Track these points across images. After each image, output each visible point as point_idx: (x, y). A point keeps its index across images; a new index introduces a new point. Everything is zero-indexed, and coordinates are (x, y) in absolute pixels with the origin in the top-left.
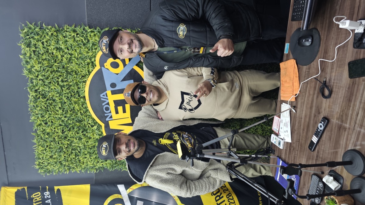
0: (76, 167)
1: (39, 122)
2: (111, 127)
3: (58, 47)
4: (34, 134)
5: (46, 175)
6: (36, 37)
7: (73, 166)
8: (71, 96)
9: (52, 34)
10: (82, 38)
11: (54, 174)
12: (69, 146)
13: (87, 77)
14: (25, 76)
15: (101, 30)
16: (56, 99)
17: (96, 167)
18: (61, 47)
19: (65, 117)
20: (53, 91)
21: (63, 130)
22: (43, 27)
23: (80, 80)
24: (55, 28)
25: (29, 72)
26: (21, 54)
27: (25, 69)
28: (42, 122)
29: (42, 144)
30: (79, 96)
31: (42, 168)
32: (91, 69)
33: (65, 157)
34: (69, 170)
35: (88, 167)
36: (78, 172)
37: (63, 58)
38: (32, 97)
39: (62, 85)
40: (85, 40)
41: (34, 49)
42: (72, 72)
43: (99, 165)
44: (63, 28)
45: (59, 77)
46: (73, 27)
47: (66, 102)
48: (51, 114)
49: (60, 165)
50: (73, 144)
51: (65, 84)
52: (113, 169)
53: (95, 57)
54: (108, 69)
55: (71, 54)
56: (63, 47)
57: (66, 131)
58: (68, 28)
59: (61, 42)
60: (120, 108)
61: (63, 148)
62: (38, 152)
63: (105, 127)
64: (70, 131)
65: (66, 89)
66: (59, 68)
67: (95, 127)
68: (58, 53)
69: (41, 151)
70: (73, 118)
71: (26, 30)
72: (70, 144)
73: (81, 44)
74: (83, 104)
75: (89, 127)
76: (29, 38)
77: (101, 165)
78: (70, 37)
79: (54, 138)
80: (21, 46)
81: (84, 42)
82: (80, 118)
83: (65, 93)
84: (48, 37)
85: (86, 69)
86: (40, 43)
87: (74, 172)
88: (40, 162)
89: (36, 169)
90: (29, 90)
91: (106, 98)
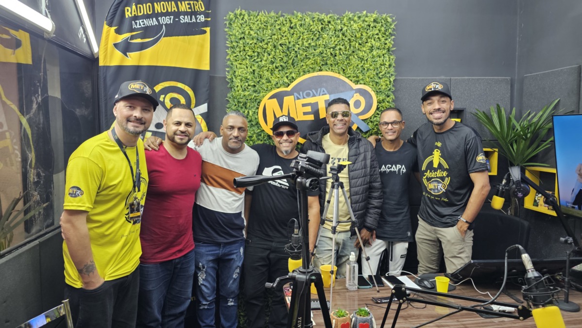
0: (235, 55)
1: (294, 21)
2: (286, 99)
3: (373, 48)
4: (280, 14)
5: (226, 20)
6: (383, 29)
7: (235, 51)
8: (323, 57)
9: (386, 44)
10: (383, 73)
11: (226, 30)
12: (264, 50)
13: (344, 75)
14: (344, 13)
15: (392, 92)
16: (321, 41)
17: (234, 78)
18: (374, 51)
19: (299, 49)
20: (328, 38)
22: (392, 36)
23: (340, 68)
24: (392, 47)
25: (350, 18)
26: (367, 13)
27: (353, 14)
28: (294, 24)
29: (268, 21)
30: (323, 65)
31: (236, 18)
32: (353, 79)
33: (251, 44)
34: (231, 47)
35: (236, 69)
36: (228, 58)
37: (363, 52)
38: (323, 18)
39: (336, 48)
40: (382, 75)
41: (372, 25)
42: (349, 60)
43: (237, 82)
44: (391, 55)
45: (344, 46)
46: (394, 65)
47: (317, 51)
49: (240, 37)
50: (266, 54)
51: (337, 52)
52: (230, 98)
53: (364, 84)
54: (353, 97)
55: (367, 60)
56: (375, 53)
57: (282, 47)
58: (392, 59)
59: (377, 51)
60: (308, 109)
61: (263, 43)
62: (258, 15)
63: (286, 92)
64: (282, 52)
65: (332, 52)
66: (353, 47)
67: (286, 80)
68: (367, 48)
69: (261, 19)
70: (297, 56)
71: (389, 20)
72: (266, 51)
73: (378, 70)
74: (312, 68)
75: (286, 73)
76: (382, 22)
77: (237, 84)
78: (385, 61)
79: (274, 35)
80: (374, 13)
81: (380, 75)
82: (297, 65)
83: (328, 51)
84: (383, 39)
85: (352, 75)
86: (377, 32)
87: (227, 52)
88: (244, 15)
89: (235, 10)
90: (331, 15)
91: (321, 94)
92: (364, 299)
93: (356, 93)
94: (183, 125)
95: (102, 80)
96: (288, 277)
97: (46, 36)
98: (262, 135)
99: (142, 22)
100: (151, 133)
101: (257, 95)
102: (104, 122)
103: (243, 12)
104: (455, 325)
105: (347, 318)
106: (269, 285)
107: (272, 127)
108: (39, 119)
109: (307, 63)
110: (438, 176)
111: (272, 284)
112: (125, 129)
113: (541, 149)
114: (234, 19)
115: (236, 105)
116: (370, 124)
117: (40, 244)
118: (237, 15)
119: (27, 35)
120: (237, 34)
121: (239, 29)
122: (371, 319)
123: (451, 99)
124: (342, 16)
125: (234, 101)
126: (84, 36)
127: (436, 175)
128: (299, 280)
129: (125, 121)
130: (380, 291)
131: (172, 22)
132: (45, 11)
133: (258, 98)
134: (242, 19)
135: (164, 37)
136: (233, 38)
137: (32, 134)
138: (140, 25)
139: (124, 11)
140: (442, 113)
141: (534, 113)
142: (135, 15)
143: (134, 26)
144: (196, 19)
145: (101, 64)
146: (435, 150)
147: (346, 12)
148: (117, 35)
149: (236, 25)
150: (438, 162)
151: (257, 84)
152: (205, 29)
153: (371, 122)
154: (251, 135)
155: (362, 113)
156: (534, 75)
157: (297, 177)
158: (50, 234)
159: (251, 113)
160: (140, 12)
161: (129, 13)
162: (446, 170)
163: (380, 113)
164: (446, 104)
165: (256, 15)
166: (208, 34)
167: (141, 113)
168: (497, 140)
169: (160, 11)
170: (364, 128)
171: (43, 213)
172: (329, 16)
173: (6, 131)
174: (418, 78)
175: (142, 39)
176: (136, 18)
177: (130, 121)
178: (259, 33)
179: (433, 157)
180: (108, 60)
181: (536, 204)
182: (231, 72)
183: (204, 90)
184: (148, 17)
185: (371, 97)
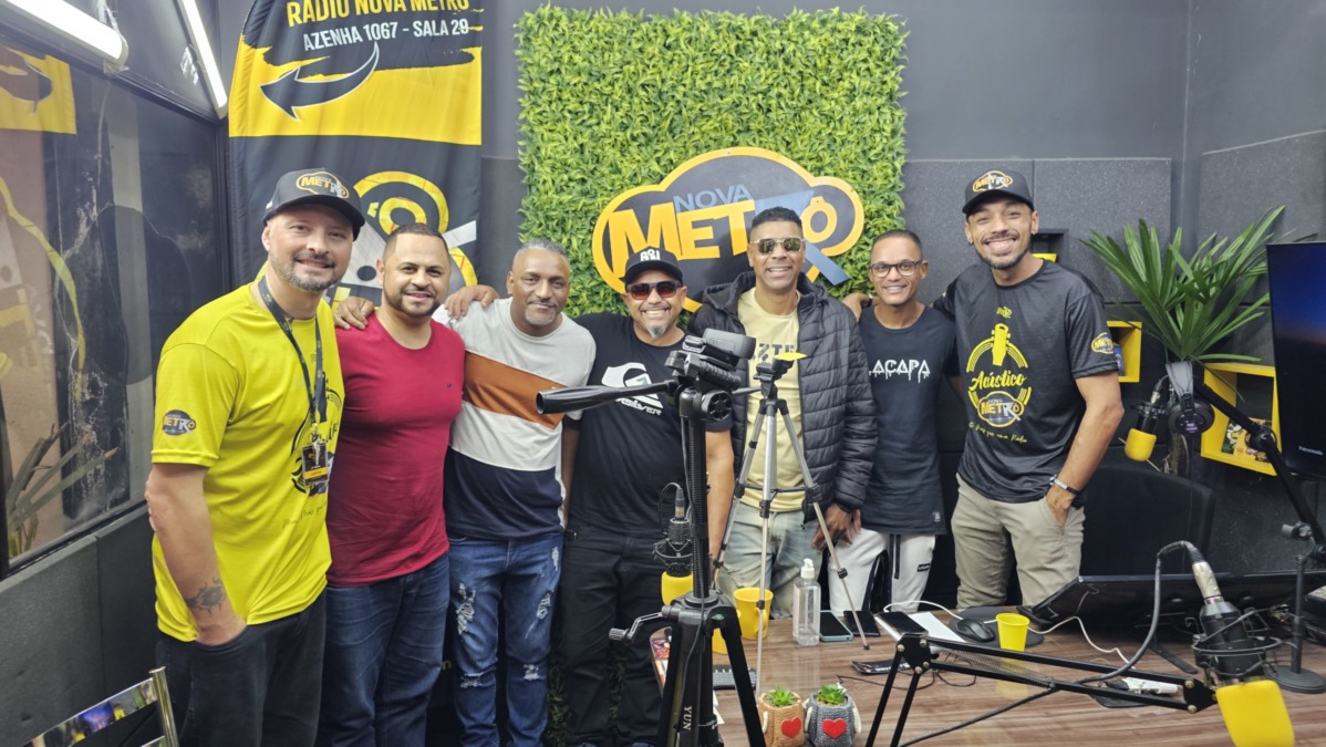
0: (538, 110)
1: (673, 31)
2: (654, 209)
3: (856, 93)
4: (641, 14)
5: (517, 30)
6: (878, 48)
7: (540, 102)
8: (741, 114)
9: (884, 83)
10: (879, 149)
11: (518, 52)
12: (605, 98)
13: (788, 154)
15: (898, 192)
16: (733, 78)
17: (536, 162)
18: (857, 99)
19: (685, 95)
20: (753, 70)
21: (648, 85)
22: (898, 65)
23: (779, 138)
24: (898, 91)
25: (802, 24)
26: (840, 11)
27: (808, 14)
28: (673, 38)
29: (615, 32)
30: (739, 132)
31: (541, 24)
32: (810, 164)
33: (575, 85)
34: (530, 92)
35: (541, 143)
36: (522, 116)
37: (833, 103)
38: (740, 23)
39: (770, 94)
40: (877, 155)
41: (852, 40)
42: (800, 120)
43: (544, 172)
44: (897, 108)
45: (788, 88)
46: (902, 130)
47: (726, 100)
48: (693, 60)
49: (549, 69)
50: (609, 108)
51: (773, 102)
52: (528, 209)
53: (835, 175)
54: (809, 204)
55: (841, 120)
56: (858, 103)
57: (647, 91)
58: (899, 118)
59: (865, 99)
60: (707, 233)
61: (603, 83)
62: (591, 18)
63: (656, 194)
64: (647, 103)
65: (760, 103)
66: (809, 90)
67: (656, 168)
68: (842, 93)
69: (597, 27)
70: (680, 112)
71: (893, 27)
72: (610, 100)
73: (865, 144)
74: (715, 140)
75: (656, 151)
76: (875, 33)
77: (544, 177)
78: (881, 122)
79: (629, 63)
80: (856, 12)
81: (871, 154)
82: (681, 132)
83: (751, 100)
84: (878, 72)
85: (807, 154)
86: (864, 55)
87: (520, 103)
88: (559, 19)
89: (537, 7)
90: (758, 17)
91: (736, 198)
92: (835, 665)
93: (815, 196)
94: (421, 272)
95: (236, 170)
96: (660, 615)
97: (108, 69)
98: (602, 293)
99: (327, 35)
100: (348, 291)
101: (588, 201)
102: (241, 265)
103: (558, 11)
104: (1043, 724)
105: (795, 709)
106: (617, 633)
107: (623, 275)
108: (94, 259)
109: (704, 128)
110: (1003, 385)
111: (624, 632)
112: (289, 280)
113: (1241, 321)
114: (536, 27)
115: (540, 225)
116: (848, 266)
117: (100, 542)
118: (543, 18)
119: (65, 67)
120: (543, 62)
121: (547, 50)
122: (850, 710)
123: (1032, 209)
124: (785, 19)
125: (537, 215)
126: (193, 68)
127: (1000, 382)
128: (686, 622)
129: (288, 259)
130: (871, 647)
131: (394, 36)
132: (106, 12)
133: (591, 208)
134: (555, 29)
135: (376, 70)
136: (534, 72)
137: (78, 292)
138: (321, 42)
139: (285, 10)
140: (1011, 242)
141: (1226, 239)
142: (309, 20)
143: (308, 46)
144: (450, 27)
145: (234, 132)
146: (998, 326)
147: (792, 11)
148: (270, 65)
149: (540, 41)
150: (1004, 354)
151: (589, 179)
152: (469, 50)
153: (851, 261)
154: (576, 293)
155: (831, 242)
156: (1226, 152)
157: (682, 390)
158: (121, 519)
159: (575, 244)
160: (322, 14)
161: (296, 16)
162: (1022, 371)
163: (870, 241)
164: (1020, 219)
165: (587, 18)
166: (477, 65)
167: (325, 242)
168: (1139, 303)
169: (366, 11)
170: (834, 275)
171: (105, 472)
172: (753, 19)
173: (18, 287)
174: (959, 161)
175: (325, 74)
176: (311, 27)
177: (300, 261)
178: (592, 58)
179: (993, 342)
180: (250, 123)
181: (1228, 448)
182: (530, 150)
183: (468, 191)
184: (339, 23)
185: (850, 204)
